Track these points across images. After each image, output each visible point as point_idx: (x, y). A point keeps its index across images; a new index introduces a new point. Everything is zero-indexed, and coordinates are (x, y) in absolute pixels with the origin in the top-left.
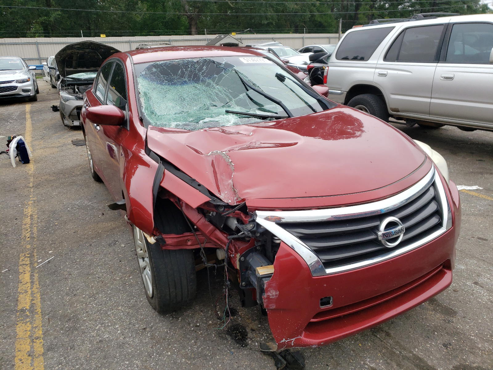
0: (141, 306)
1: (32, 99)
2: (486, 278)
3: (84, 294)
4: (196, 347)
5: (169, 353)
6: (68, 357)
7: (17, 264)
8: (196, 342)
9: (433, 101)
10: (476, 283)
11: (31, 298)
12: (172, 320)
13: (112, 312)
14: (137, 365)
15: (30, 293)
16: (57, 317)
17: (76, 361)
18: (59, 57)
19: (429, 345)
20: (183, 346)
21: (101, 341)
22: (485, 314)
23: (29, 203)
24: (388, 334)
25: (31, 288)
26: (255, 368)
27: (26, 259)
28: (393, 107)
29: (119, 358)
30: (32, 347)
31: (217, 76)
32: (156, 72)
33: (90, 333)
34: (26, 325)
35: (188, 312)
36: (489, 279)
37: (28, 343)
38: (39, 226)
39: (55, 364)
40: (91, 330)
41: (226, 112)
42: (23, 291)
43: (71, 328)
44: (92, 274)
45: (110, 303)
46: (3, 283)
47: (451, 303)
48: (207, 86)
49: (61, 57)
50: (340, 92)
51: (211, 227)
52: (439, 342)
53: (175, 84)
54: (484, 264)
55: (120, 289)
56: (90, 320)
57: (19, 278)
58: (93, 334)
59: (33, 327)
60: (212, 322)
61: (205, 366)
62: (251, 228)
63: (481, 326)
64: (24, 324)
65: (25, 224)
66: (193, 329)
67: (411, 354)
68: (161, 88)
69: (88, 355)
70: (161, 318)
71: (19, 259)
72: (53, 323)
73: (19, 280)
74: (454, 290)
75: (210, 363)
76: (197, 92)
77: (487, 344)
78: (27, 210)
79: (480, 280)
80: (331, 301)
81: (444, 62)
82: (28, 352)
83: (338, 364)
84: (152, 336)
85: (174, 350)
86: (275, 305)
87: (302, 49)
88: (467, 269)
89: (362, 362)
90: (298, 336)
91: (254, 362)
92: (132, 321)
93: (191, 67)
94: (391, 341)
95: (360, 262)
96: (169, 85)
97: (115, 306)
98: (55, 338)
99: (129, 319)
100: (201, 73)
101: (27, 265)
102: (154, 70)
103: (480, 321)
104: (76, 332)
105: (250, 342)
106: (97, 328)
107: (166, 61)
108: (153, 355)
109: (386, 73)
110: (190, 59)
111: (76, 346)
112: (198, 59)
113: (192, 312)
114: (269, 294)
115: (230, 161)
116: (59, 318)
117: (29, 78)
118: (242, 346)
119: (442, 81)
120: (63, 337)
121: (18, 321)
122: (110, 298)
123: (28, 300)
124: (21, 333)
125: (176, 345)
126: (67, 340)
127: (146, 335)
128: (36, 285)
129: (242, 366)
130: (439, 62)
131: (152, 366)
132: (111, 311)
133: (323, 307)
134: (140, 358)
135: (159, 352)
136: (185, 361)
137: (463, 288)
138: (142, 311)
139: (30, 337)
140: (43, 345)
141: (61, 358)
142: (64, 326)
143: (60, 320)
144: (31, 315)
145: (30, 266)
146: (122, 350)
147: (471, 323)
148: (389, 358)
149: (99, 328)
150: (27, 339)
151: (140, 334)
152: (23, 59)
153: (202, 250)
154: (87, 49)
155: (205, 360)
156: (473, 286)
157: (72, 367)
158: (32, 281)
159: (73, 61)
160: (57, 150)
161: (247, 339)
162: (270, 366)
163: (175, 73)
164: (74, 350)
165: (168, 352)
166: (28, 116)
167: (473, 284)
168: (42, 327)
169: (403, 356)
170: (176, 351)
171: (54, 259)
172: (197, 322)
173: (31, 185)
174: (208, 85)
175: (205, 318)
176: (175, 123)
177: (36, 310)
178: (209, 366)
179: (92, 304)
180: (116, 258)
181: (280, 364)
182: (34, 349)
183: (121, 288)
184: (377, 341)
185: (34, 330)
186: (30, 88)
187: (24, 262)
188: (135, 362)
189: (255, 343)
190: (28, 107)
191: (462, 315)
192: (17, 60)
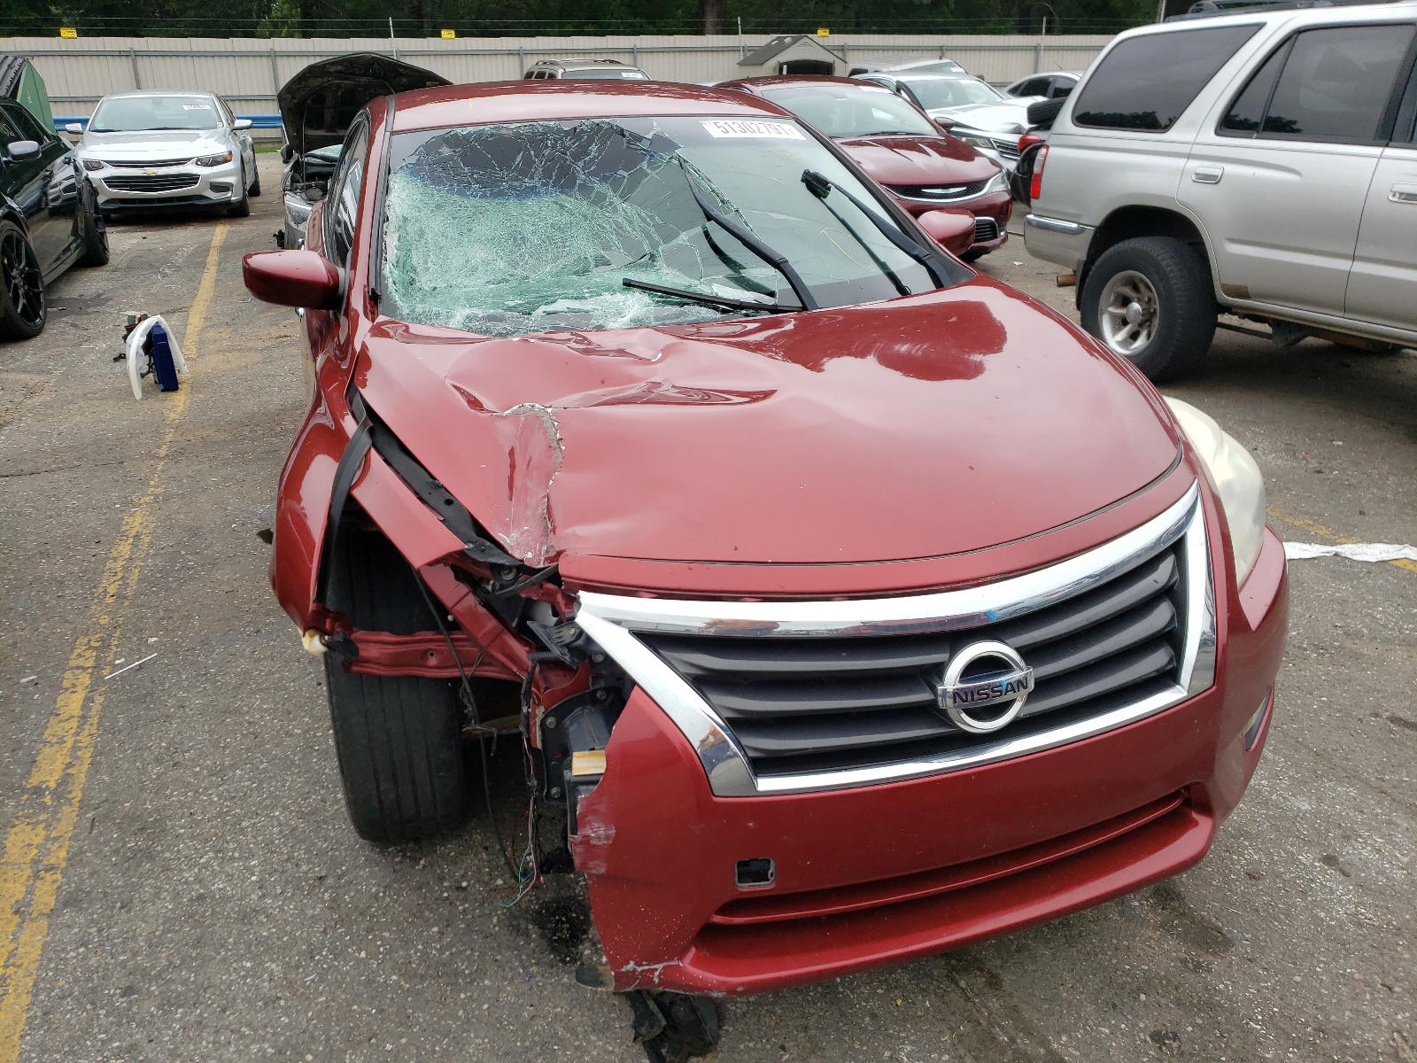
0: (332, 815)
1: (234, 212)
2: (1369, 848)
3: (199, 766)
4: (438, 946)
5: (363, 954)
6: (110, 927)
7: (62, 666)
8: (443, 934)
9: (1360, 268)
10: (1330, 860)
11: (68, 760)
12: (401, 862)
13: (252, 821)
14: (271, 974)
15: (69, 745)
16: (115, 819)
17: (125, 941)
18: (289, 96)
19: (1107, 1031)
20: (405, 939)
21: (201, 898)
22: (1322, 959)
23: (142, 501)
24: (994, 983)
25: (77, 734)
26: (577, 1027)
27: (88, 654)
28: (1230, 283)
29: (231, 950)
30: (30, 892)
31: (626, 174)
32: (450, 158)
33: (181, 870)
34: (33, 829)
35: (450, 846)
36: (1379, 851)
37: (24, 878)
38: (148, 566)
39: (70, 943)
40: (186, 865)
41: (624, 284)
42: (55, 740)
43: (140, 851)
44: (238, 712)
45: (256, 797)
46: (13, 711)
47: (1225, 913)
48: (595, 203)
49: (294, 98)
50: (1075, 225)
51: (492, 623)
52: (1142, 1025)
53: (501, 194)
54: (1379, 803)
55: (293, 763)
56: (192, 838)
57: (55, 702)
58: (189, 875)
59: (47, 839)
60: (505, 883)
61: (448, 1001)
62: (572, 640)
63: (1296, 994)
64: (30, 827)
65: (115, 559)
66: (446, 895)
67: (1042, 1051)
68: (460, 206)
69: (157, 931)
70: (372, 854)
71: (72, 651)
72: (100, 834)
73: (54, 709)
74: (1249, 872)
75: (463, 996)
76: (566, 218)
77: (1294, 1053)
78: (131, 520)
79: (1347, 853)
80: (770, 872)
81: (1408, 145)
82: (17, 902)
83: (815, 1049)
84: (333, 900)
85: (379, 946)
86: (604, 865)
87: (1020, 86)
88: (1316, 814)
89: (887, 1054)
90: (671, 959)
91: (580, 1011)
92: (296, 854)
93: (554, 147)
94: (994, 1004)
95: (874, 766)
96: (484, 196)
97: (267, 806)
98: (91, 875)
99: (291, 847)
100: (581, 164)
101: (84, 669)
102: (446, 151)
103: (1298, 979)
104: (148, 865)
105: (587, 952)
106: (202, 861)
107: (481, 128)
108: (318, 954)
109: (1218, 172)
110: (552, 123)
111: (136, 901)
112: (576, 123)
113: (460, 846)
114: (588, 831)
115: (558, 436)
116: (118, 821)
117: (230, 153)
118: (563, 961)
119: (1391, 203)
120: (112, 873)
121: (17, 818)
122: (261, 782)
123: (59, 765)
124: (15, 850)
125: (386, 934)
126: (119, 883)
127: (320, 895)
128: (91, 728)
129: (545, 1017)
130: (1391, 144)
131: (308, 983)
132: (252, 818)
133: (746, 887)
134: (284, 958)
135: (336, 948)
136: (397, 983)
137: (1282, 870)
138: (330, 827)
139: (35, 862)
140: (59, 888)
141: (90, 928)
142: (125, 843)
143: (120, 828)
144: (55, 803)
145: (92, 674)
146: (245, 929)
147: (1266, 982)
148: (970, 1052)
149: (207, 861)
150: (24, 866)
151: (306, 892)
152: (219, 98)
153: (466, 684)
154: (362, 75)
155: (452, 985)
156: (1316, 867)
157: (109, 957)
158: (83, 715)
159: (326, 110)
160: (258, 357)
161: (582, 942)
162: (621, 1027)
163: (505, 163)
164: (129, 911)
165: (360, 950)
166: (213, 258)
167: (1319, 861)
168: (70, 839)
169: (1015, 1051)
170: (382, 949)
171: (154, 661)
172: (463, 877)
173: (163, 452)
174: (599, 200)
175: (487, 870)
176: (467, 311)
177: (70, 792)
178: (456, 1004)
179: (211, 794)
180: (311, 673)
181: (647, 1024)
182: (34, 897)
183: (297, 758)
184: (954, 996)
185: (49, 846)
186: (231, 180)
187: (81, 662)
188: (267, 965)
189: (601, 957)
190: (220, 233)
191: (1247, 952)
192: (205, 103)
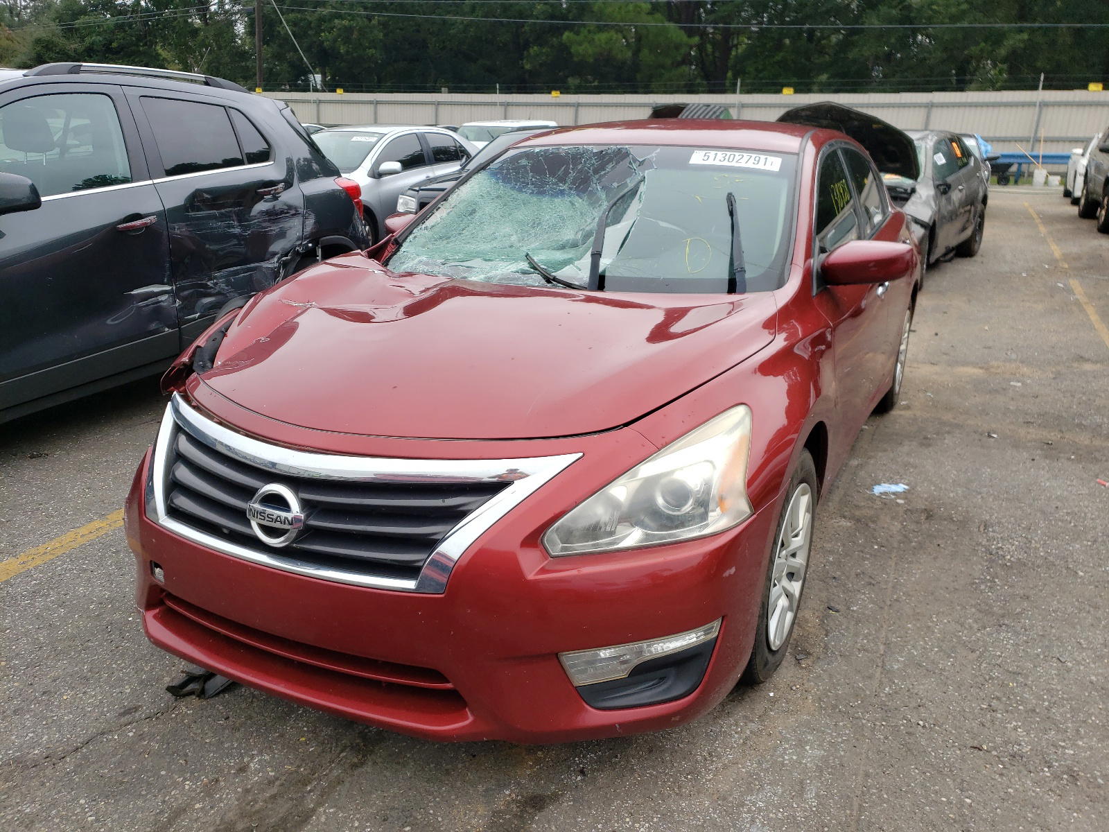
24: (357, 765)
31: (616, 186)
53: (543, 193)
68: (513, 198)
89: (255, 752)
93: (585, 163)
94: (337, 773)
95: (222, 540)
96: (532, 193)
100: (597, 176)
102: (524, 162)
107: (549, 148)
110: (589, 147)
112: (603, 148)
184: (329, 756)
